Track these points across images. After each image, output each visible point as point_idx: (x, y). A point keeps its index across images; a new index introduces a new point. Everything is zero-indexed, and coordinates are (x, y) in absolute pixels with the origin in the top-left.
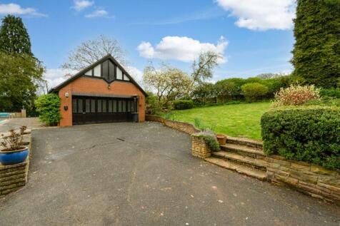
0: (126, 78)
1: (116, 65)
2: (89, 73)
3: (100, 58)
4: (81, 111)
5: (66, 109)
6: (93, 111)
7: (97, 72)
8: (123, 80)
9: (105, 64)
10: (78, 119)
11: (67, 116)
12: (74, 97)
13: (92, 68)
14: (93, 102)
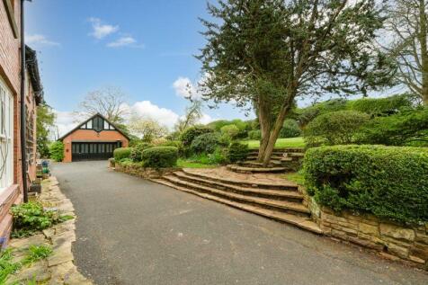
0: (111, 128)
1: (103, 119)
2: (84, 127)
3: (92, 115)
4: (78, 152)
5: (67, 151)
6: (87, 152)
7: (90, 125)
8: (109, 130)
9: (96, 119)
10: (76, 158)
11: (68, 156)
12: (73, 143)
13: (86, 123)
14: (87, 146)
